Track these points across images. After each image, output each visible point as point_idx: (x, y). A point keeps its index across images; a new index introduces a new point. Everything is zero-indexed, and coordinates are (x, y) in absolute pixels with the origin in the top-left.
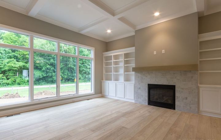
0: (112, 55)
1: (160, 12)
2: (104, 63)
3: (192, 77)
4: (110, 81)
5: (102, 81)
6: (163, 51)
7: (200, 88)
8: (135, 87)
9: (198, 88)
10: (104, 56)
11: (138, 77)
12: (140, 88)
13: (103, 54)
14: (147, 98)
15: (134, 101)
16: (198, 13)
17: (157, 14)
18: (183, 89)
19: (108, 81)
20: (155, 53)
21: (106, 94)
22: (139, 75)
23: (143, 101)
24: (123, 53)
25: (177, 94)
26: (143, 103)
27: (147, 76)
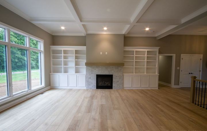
0: (63, 49)
1: (107, 27)
2: (52, 55)
3: (121, 70)
4: (60, 74)
5: (50, 74)
6: (106, 53)
7: (124, 76)
8: (86, 77)
9: (123, 75)
10: (51, 49)
11: (89, 70)
12: (90, 78)
13: (50, 48)
14: (96, 85)
15: (85, 88)
16: (124, 35)
17: (105, 29)
18: (116, 76)
19: (59, 74)
20: (101, 53)
21: (56, 86)
22: (90, 68)
23: (93, 87)
24: (74, 49)
25: (114, 80)
26: (93, 88)
27: (95, 69)
